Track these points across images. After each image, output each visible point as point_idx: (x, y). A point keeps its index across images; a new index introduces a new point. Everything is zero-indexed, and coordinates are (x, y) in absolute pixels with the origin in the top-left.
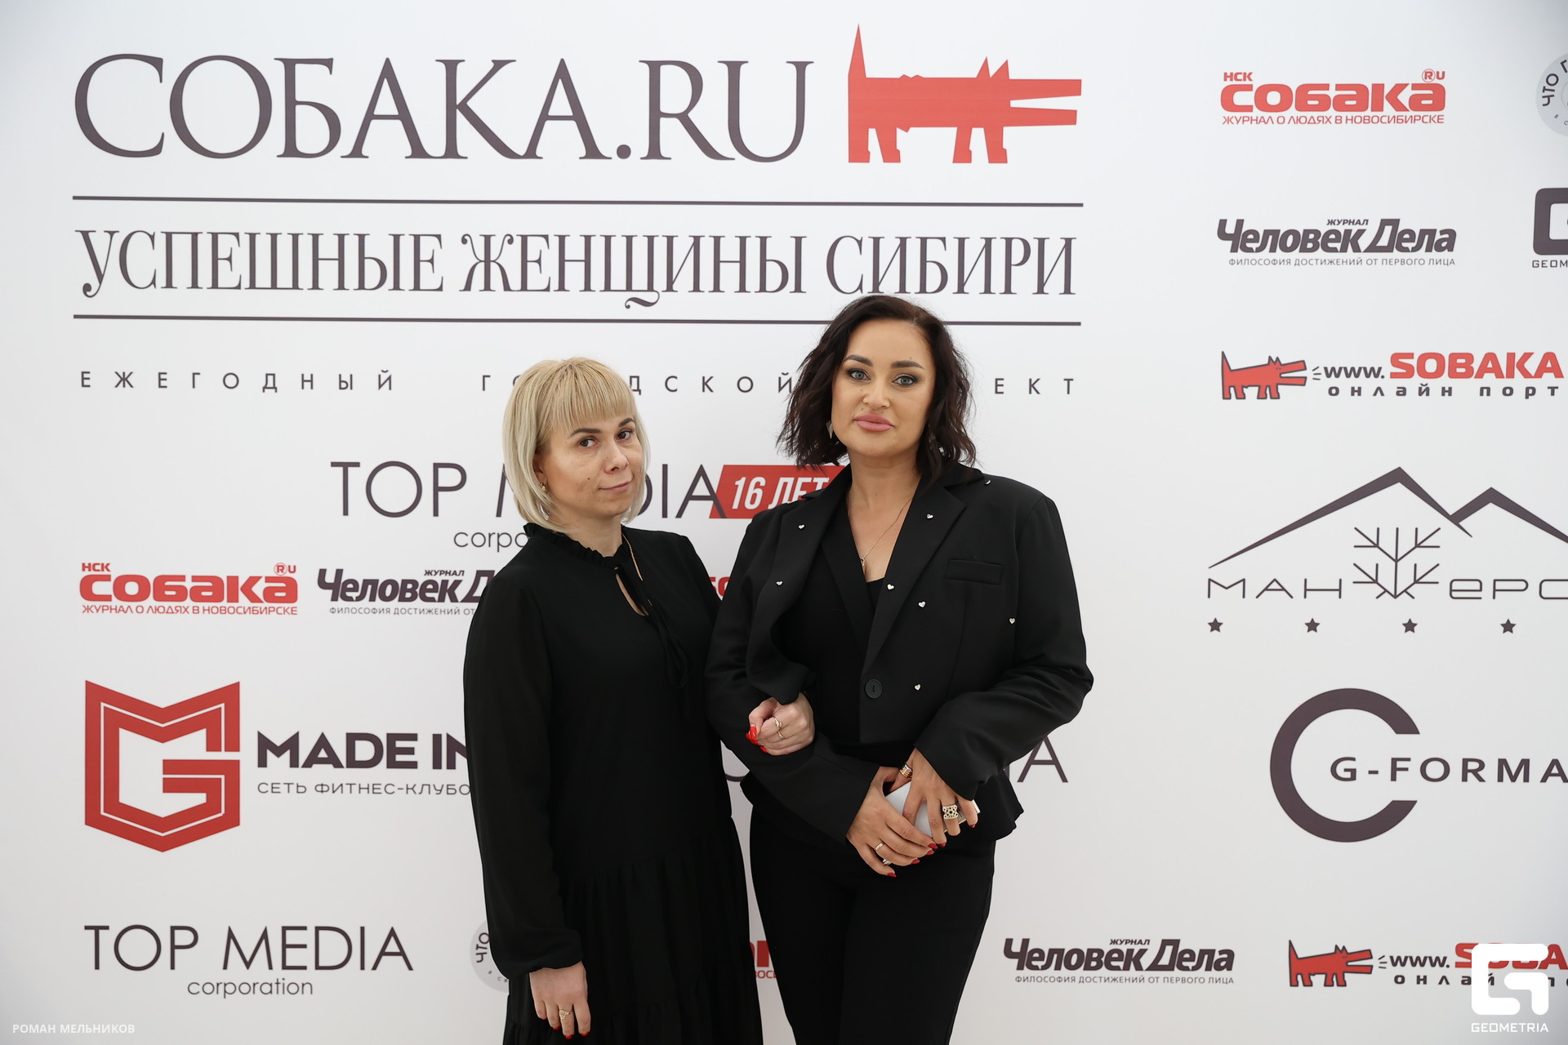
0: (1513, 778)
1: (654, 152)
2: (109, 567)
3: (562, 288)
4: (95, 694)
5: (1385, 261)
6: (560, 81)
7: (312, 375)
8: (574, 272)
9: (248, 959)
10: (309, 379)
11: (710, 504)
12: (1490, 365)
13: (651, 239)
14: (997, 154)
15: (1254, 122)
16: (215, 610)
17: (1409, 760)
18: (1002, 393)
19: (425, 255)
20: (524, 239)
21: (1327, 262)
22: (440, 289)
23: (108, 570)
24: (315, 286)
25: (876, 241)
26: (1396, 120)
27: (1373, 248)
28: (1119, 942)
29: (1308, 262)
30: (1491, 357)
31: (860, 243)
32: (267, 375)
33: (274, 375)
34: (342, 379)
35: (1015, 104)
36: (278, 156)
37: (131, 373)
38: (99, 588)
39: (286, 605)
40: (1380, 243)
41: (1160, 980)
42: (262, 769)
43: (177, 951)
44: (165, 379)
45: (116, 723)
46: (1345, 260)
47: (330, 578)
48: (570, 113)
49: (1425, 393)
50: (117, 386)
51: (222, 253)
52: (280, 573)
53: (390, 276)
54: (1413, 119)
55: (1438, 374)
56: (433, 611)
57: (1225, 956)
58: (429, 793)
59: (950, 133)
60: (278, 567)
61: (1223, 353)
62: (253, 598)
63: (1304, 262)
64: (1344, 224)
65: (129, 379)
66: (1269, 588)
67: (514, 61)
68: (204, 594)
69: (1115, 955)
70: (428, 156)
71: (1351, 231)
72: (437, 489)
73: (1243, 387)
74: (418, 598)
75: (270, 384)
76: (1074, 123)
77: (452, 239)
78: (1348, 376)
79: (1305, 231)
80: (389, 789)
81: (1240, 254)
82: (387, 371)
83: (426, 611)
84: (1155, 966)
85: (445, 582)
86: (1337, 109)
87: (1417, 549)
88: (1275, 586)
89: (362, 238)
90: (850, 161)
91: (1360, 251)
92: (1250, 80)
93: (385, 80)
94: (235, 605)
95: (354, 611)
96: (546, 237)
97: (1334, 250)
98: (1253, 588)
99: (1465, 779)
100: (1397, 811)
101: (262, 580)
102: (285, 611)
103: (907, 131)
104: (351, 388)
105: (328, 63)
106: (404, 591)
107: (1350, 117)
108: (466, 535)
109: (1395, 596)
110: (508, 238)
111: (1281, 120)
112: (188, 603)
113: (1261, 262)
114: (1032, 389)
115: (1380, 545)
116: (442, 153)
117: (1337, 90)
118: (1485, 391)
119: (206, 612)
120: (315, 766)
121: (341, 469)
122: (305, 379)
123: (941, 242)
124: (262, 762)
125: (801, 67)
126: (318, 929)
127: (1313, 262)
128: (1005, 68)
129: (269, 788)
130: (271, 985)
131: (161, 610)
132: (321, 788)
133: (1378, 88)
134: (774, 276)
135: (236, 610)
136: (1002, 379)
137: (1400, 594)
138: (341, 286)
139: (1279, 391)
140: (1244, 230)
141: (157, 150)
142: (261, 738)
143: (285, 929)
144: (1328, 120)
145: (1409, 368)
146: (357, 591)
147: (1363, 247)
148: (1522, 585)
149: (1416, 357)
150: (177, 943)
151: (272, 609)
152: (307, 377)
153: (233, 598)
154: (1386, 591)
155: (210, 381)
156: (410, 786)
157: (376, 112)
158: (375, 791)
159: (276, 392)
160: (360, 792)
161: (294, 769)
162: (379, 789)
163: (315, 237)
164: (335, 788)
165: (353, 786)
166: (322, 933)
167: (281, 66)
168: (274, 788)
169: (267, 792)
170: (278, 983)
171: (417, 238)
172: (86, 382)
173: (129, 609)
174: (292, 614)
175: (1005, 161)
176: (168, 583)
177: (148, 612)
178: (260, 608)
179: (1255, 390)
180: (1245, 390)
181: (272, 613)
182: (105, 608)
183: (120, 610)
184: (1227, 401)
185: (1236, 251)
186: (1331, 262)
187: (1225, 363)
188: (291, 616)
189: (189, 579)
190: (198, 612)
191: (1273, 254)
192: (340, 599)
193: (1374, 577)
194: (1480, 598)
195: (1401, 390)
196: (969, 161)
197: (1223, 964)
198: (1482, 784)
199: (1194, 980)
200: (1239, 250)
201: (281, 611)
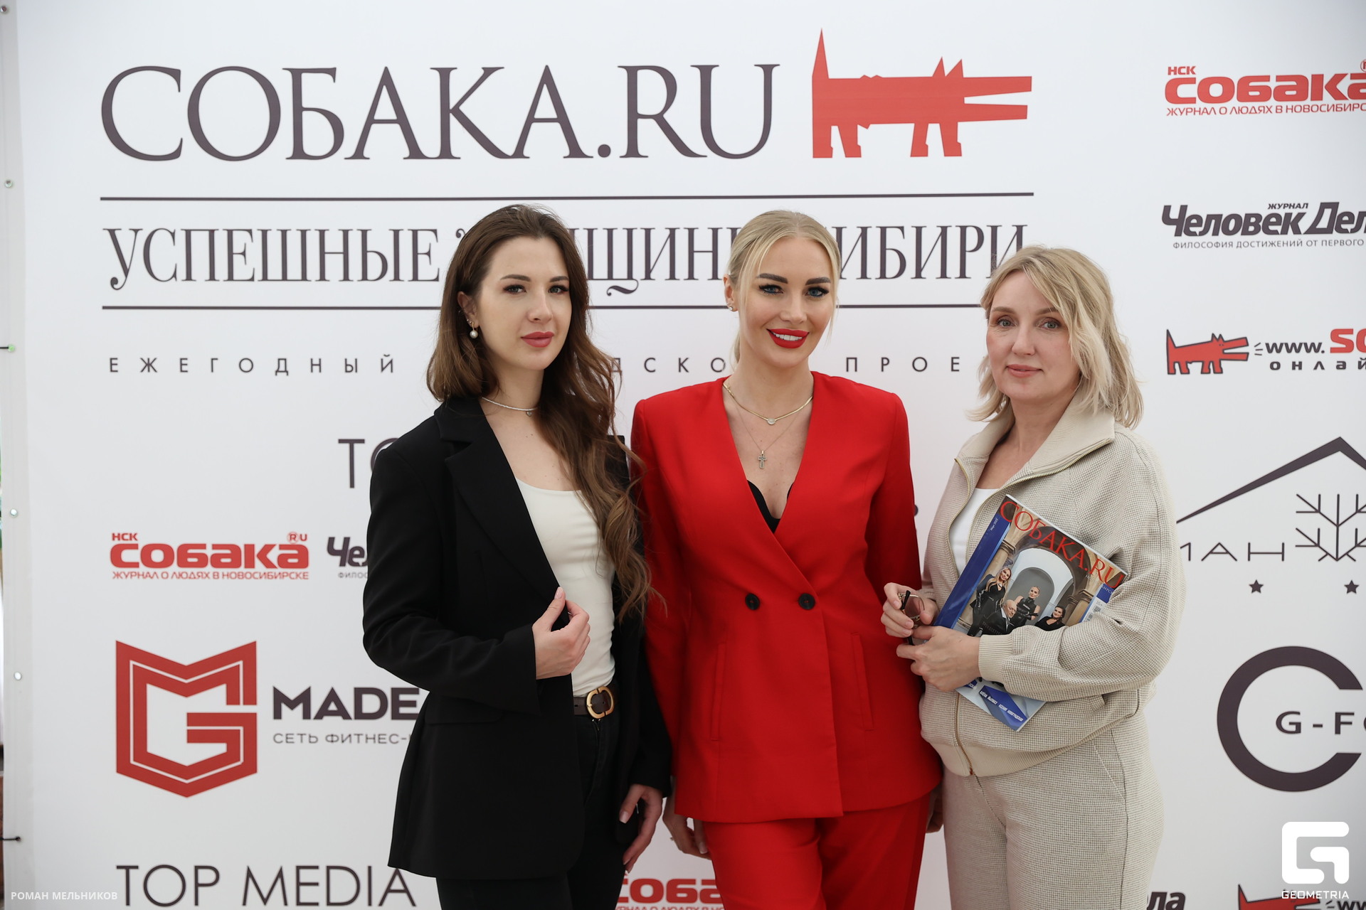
1: (633, 151)
2: (137, 537)
4: (125, 653)
5: (1324, 243)
6: (545, 87)
7: (320, 360)
9: (265, 894)
10: (317, 362)
13: (630, 232)
14: (952, 148)
15: (1197, 113)
16: (233, 575)
17: (1352, 714)
18: (958, 370)
19: (422, 248)
21: (1268, 244)
22: (437, 279)
23: (136, 539)
24: (322, 278)
25: (839, 230)
26: (1335, 108)
27: (1313, 230)
29: (1250, 244)
32: (279, 360)
33: (285, 360)
34: (348, 363)
35: (968, 100)
36: (287, 158)
37: (155, 359)
38: (128, 556)
39: (298, 571)
40: (1319, 226)
42: (277, 721)
43: (201, 889)
44: (186, 365)
45: (144, 679)
46: (1285, 242)
47: (338, 546)
48: (554, 116)
50: (142, 371)
51: (237, 248)
52: (293, 541)
53: (391, 268)
54: (1352, 107)
57: (1176, 898)
59: (908, 129)
60: (291, 535)
61: (1168, 331)
62: (268, 564)
63: (1246, 244)
64: (1284, 207)
65: (154, 365)
66: (1215, 551)
67: (503, 68)
68: (223, 560)
70: (424, 157)
71: (1291, 214)
73: (1187, 363)
75: (282, 368)
76: (1025, 117)
77: (447, 233)
78: (1289, 351)
79: (1246, 215)
80: (394, 739)
81: (1184, 238)
82: (389, 355)
86: (1277, 99)
87: (1358, 515)
88: (1219, 549)
89: (364, 233)
90: (814, 157)
91: (1300, 233)
92: (1193, 73)
93: (385, 87)
94: (251, 570)
95: (360, 575)
97: (1275, 232)
98: (1199, 551)
100: (1340, 764)
102: (297, 575)
103: (867, 127)
104: (356, 371)
105: (332, 72)
107: (1290, 107)
109: (1337, 559)
111: (1223, 110)
112: (209, 569)
113: (1205, 245)
115: (1322, 511)
116: (437, 153)
117: (1277, 81)
119: (226, 577)
120: (326, 719)
121: (347, 446)
122: (314, 363)
123: (899, 231)
124: (277, 715)
125: (768, 70)
126: (329, 868)
127: (1255, 244)
128: (960, 65)
129: (283, 738)
131: (184, 575)
132: (332, 738)
133: (1318, 78)
135: (252, 576)
136: (958, 358)
138: (346, 278)
139: (1222, 366)
140: (1188, 215)
141: (176, 154)
142: (276, 692)
143: (299, 868)
144: (1269, 110)
145: (1349, 343)
146: (363, 557)
147: (1303, 229)
149: (1356, 333)
150: (200, 881)
151: (285, 574)
152: (316, 362)
153: (250, 564)
154: (1327, 554)
155: (227, 366)
157: (377, 117)
158: (381, 741)
159: (287, 374)
160: (367, 742)
161: (307, 721)
162: (384, 739)
163: (322, 233)
164: (344, 738)
165: (361, 736)
166: (332, 871)
167: (289, 74)
168: (288, 738)
169: (281, 742)
171: (415, 233)
172: (114, 368)
173: (155, 576)
174: (304, 578)
175: (960, 154)
176: (191, 551)
177: (172, 577)
178: (275, 573)
179: (1200, 364)
180: (1189, 365)
181: (285, 578)
182: (134, 574)
183: (147, 576)
184: (1171, 376)
185: (1180, 235)
186: (1272, 244)
187: (1170, 341)
188: (303, 580)
189: (209, 547)
190: (218, 578)
191: (1215, 237)
192: (347, 564)
193: (1316, 541)
195: (1341, 364)
196: (925, 154)
197: (1175, 906)
200: (1183, 234)
201: (293, 576)
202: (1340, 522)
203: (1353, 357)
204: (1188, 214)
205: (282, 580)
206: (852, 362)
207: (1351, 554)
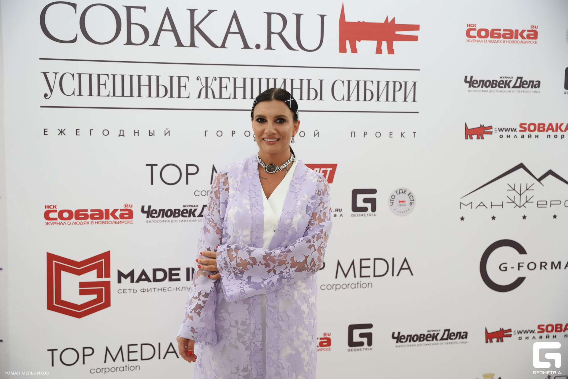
0: (556, 268)
1: (269, 47)
2: (56, 207)
3: (235, 97)
4: (51, 257)
5: (518, 91)
7: (138, 130)
8: (240, 92)
9: (114, 358)
10: (137, 132)
12: (550, 127)
13: (268, 80)
15: (477, 42)
16: (100, 223)
17: (523, 263)
18: (392, 137)
19: (182, 84)
20: (221, 79)
21: (500, 91)
22: (188, 97)
23: (56, 208)
24: (139, 95)
25: (349, 82)
26: (522, 42)
27: (514, 87)
28: (430, 331)
29: (494, 91)
30: (551, 125)
31: (343, 82)
32: (120, 130)
33: (123, 130)
34: (150, 132)
35: (397, 33)
36: (124, 44)
37: (65, 129)
38: (52, 215)
39: (129, 220)
40: (517, 85)
41: (444, 344)
42: (120, 284)
43: (86, 357)
44: (79, 132)
45: (60, 268)
46: (505, 91)
47: (146, 209)
48: (238, 31)
49: (530, 137)
50: (59, 135)
51: (102, 82)
52: (126, 208)
53: (169, 92)
54: (528, 42)
55: (534, 130)
56: (186, 221)
57: (465, 334)
58: (185, 290)
59: (374, 43)
60: (125, 205)
61: (466, 123)
62: (115, 218)
63: (492, 91)
64: (505, 78)
65: (64, 132)
66: (480, 205)
67: (217, 10)
68: (95, 216)
70: (183, 46)
71: (507, 81)
72: (188, 174)
74: (181, 216)
75: (122, 134)
76: (417, 40)
77: (193, 78)
78: (506, 131)
79: (493, 80)
80: (170, 289)
81: (472, 88)
82: (168, 129)
83: (183, 221)
84: (442, 339)
85: (191, 210)
86: (503, 38)
87: (527, 191)
88: (482, 204)
89: (158, 77)
90: (340, 52)
91: (510, 88)
92: (476, 27)
93: (167, 16)
94: (108, 220)
95: (155, 221)
96: (229, 78)
97: (502, 87)
98: (475, 205)
99: (541, 269)
100: (520, 281)
101: (119, 211)
102: (128, 222)
103: (360, 41)
104: (154, 135)
105: (144, 8)
106: (175, 213)
107: (507, 41)
108: (199, 191)
109: (520, 207)
110: (215, 78)
111: (485, 41)
112: (89, 220)
113: (478, 91)
114: (402, 136)
115: (515, 190)
116: (189, 45)
117: (503, 31)
118: (549, 136)
119: (96, 224)
120: (141, 282)
121: (150, 167)
122: (136, 132)
123: (371, 82)
124: (119, 281)
125: (322, 17)
126: (142, 345)
128: (394, 20)
129: (122, 291)
130: (123, 368)
131: (78, 223)
132: (143, 290)
133: (517, 31)
134: (313, 94)
135: (108, 223)
136: (392, 132)
137: (522, 206)
138: (150, 96)
139: (484, 136)
141: (74, 41)
142: (119, 272)
143: (129, 345)
144: (501, 42)
145: (525, 128)
146: (157, 214)
147: (511, 86)
148: (559, 202)
149: (527, 125)
150: (86, 354)
151: (123, 222)
153: (107, 218)
154: (517, 205)
155: (98, 133)
156: (178, 288)
157: (163, 28)
158: (164, 290)
159: (124, 137)
160: (158, 291)
161: (132, 284)
162: (165, 289)
163: (139, 77)
164: (148, 290)
165: (155, 289)
166: (143, 346)
167: (125, 9)
168: (124, 291)
169: (121, 293)
170: (126, 367)
171: (179, 78)
172: (46, 133)
173: (65, 223)
174: (131, 223)
175: (393, 53)
176: (81, 213)
177: (72, 224)
178: (118, 221)
179: (476, 136)
180: (473, 136)
182: (55, 223)
183: (61, 224)
184: (467, 140)
186: (501, 91)
187: (466, 127)
189: (89, 211)
190: (93, 224)
191: (482, 88)
192: (150, 217)
193: (513, 200)
194: (546, 207)
195: (523, 136)
196: (381, 53)
197: (464, 337)
198: (546, 270)
199: (455, 343)
200: (471, 87)
201: (126, 222)
202: (521, 193)
203: (526, 133)
204: (473, 79)
205: (121, 224)
206: (353, 134)
207: (524, 205)
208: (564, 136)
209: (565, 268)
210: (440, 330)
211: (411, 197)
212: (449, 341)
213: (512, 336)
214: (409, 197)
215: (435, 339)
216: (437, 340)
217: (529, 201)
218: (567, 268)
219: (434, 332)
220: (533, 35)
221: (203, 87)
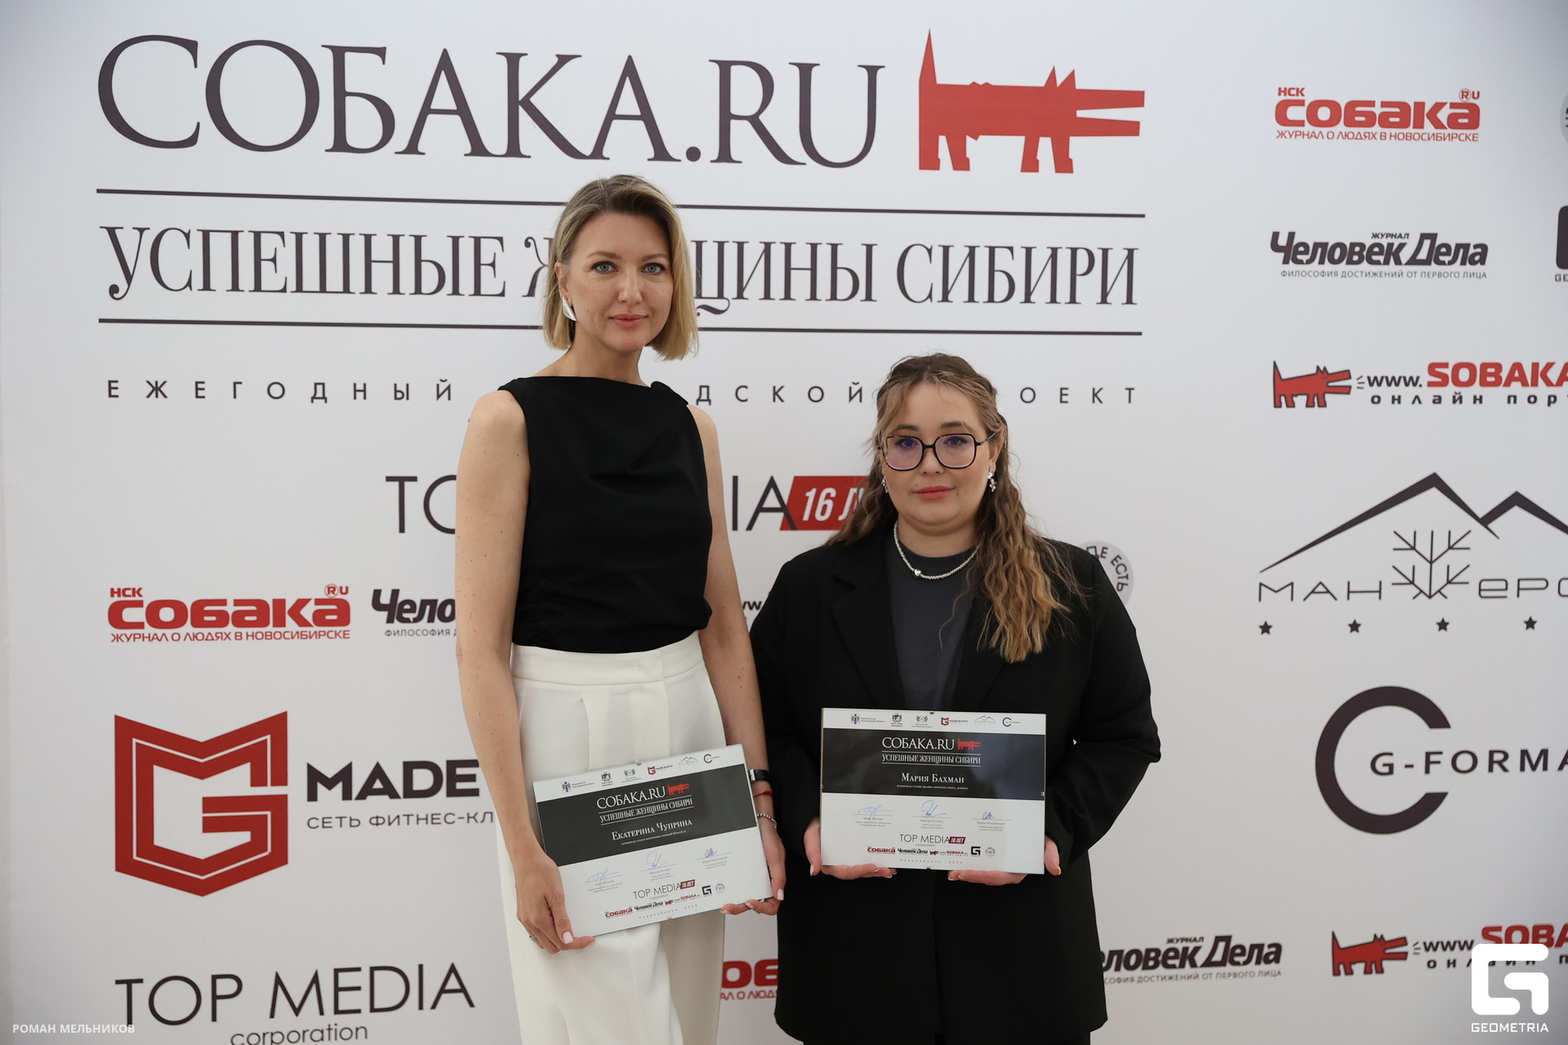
0: (1534, 768)
1: (725, 155)
2: (141, 592)
4: (125, 729)
5: (1423, 274)
6: (628, 79)
7: (365, 385)
9: (297, 1005)
10: (362, 388)
11: (780, 516)
12: (1517, 374)
13: (721, 245)
15: (1306, 137)
16: (260, 636)
17: (1441, 753)
18: (1067, 402)
19: (486, 258)
21: (1371, 274)
22: (502, 294)
23: (140, 595)
24: (368, 289)
25: (946, 249)
26: (1436, 137)
27: (1413, 261)
28: (1175, 941)
29: (1354, 274)
30: (1517, 366)
31: (930, 251)
32: (316, 384)
33: (323, 384)
34: (398, 389)
35: (1081, 114)
36: (327, 151)
37: (165, 382)
38: (129, 615)
39: (338, 629)
40: (1419, 257)
41: (1214, 976)
42: (312, 803)
43: (219, 1002)
44: (203, 389)
45: (150, 760)
46: (1387, 273)
47: (385, 599)
48: (637, 112)
49: (1458, 401)
50: (148, 396)
51: (266, 253)
52: (331, 595)
53: (449, 280)
54: (1451, 137)
55: (1470, 383)
57: (1274, 949)
59: (1017, 143)
60: (329, 588)
61: (1275, 363)
62: (302, 622)
63: (1350, 274)
64: (1387, 237)
65: (162, 389)
66: (1317, 590)
67: (580, 56)
68: (247, 618)
69: (1172, 954)
70: (488, 154)
71: (1393, 244)
73: (1293, 396)
75: (319, 394)
76: (1137, 134)
77: (514, 242)
78: (1389, 384)
79: (1351, 244)
80: (450, 819)
81: (1292, 266)
82: (446, 380)
84: (1208, 963)
86: (1382, 125)
87: (1450, 551)
88: (1321, 589)
89: (418, 239)
90: (921, 168)
91: (1401, 264)
92: (1303, 95)
93: (443, 72)
94: (282, 630)
95: (411, 633)
97: (1378, 263)
98: (1300, 593)
99: (1491, 769)
100: (1430, 803)
101: (312, 602)
102: (337, 634)
103: (976, 138)
104: (408, 398)
105: (381, 52)
107: (1393, 134)
109: (1430, 597)
111: (1330, 135)
112: (230, 628)
113: (1311, 274)
114: (1096, 399)
115: (1417, 548)
116: (504, 151)
117: (1382, 107)
118: (1512, 399)
119: (250, 638)
120: (370, 798)
121: (396, 484)
122: (358, 388)
123: (1008, 251)
124: (312, 796)
125: (872, 71)
126: (373, 969)
127: (1359, 274)
128: (1072, 76)
129: (320, 823)
130: (322, 1032)
131: (200, 637)
132: (377, 821)
133: (1420, 106)
134: (845, 284)
135: (283, 635)
136: (1067, 389)
137: (1435, 594)
138: (396, 290)
139: (1326, 399)
141: (192, 141)
142: (309, 767)
143: (337, 971)
144: (1374, 136)
145: (1444, 377)
146: (415, 612)
147: (1403, 260)
148: (1543, 584)
149: (1451, 366)
150: (219, 993)
151: (322, 633)
152: (360, 387)
153: (280, 622)
154: (1421, 591)
155: (252, 391)
156: (471, 815)
157: (434, 106)
158: (435, 821)
159: (326, 402)
160: (418, 823)
161: (347, 802)
162: (438, 819)
163: (368, 238)
164: (391, 820)
165: (410, 817)
166: (376, 973)
167: (329, 53)
168: (325, 823)
169: (317, 827)
170: (329, 1029)
171: (477, 241)
172: (114, 392)
173: (164, 637)
175: (1071, 171)
176: (207, 608)
177: (185, 640)
178: (310, 633)
179: (1304, 398)
180: (1295, 399)
181: (321, 637)
182: (137, 636)
183: (153, 638)
184: (1278, 410)
185: (1288, 263)
186: (1375, 274)
187: (1276, 373)
188: (343, 639)
189: (230, 603)
190: (241, 638)
191: (1321, 266)
192: (396, 621)
193: (1411, 579)
194: (1506, 597)
195: (1437, 398)
196: (1036, 170)
197: (1272, 957)
198: (1506, 774)
199: (1245, 974)
200: (1291, 262)
201: (332, 635)
202: (1434, 558)
203: (1448, 391)
204: (1296, 241)
205: (318, 640)
207: (1442, 591)
208: (1555, 397)
209: (1561, 768)
210: (1202, 939)
211: (1121, 569)
212: (1229, 968)
213: (1409, 956)
214: (1115, 567)
215: (1187, 964)
216: (1193, 965)
217: (1454, 581)
218: (1567, 768)
219: (1185, 944)
220: (1467, 116)
221: (541, 265)
